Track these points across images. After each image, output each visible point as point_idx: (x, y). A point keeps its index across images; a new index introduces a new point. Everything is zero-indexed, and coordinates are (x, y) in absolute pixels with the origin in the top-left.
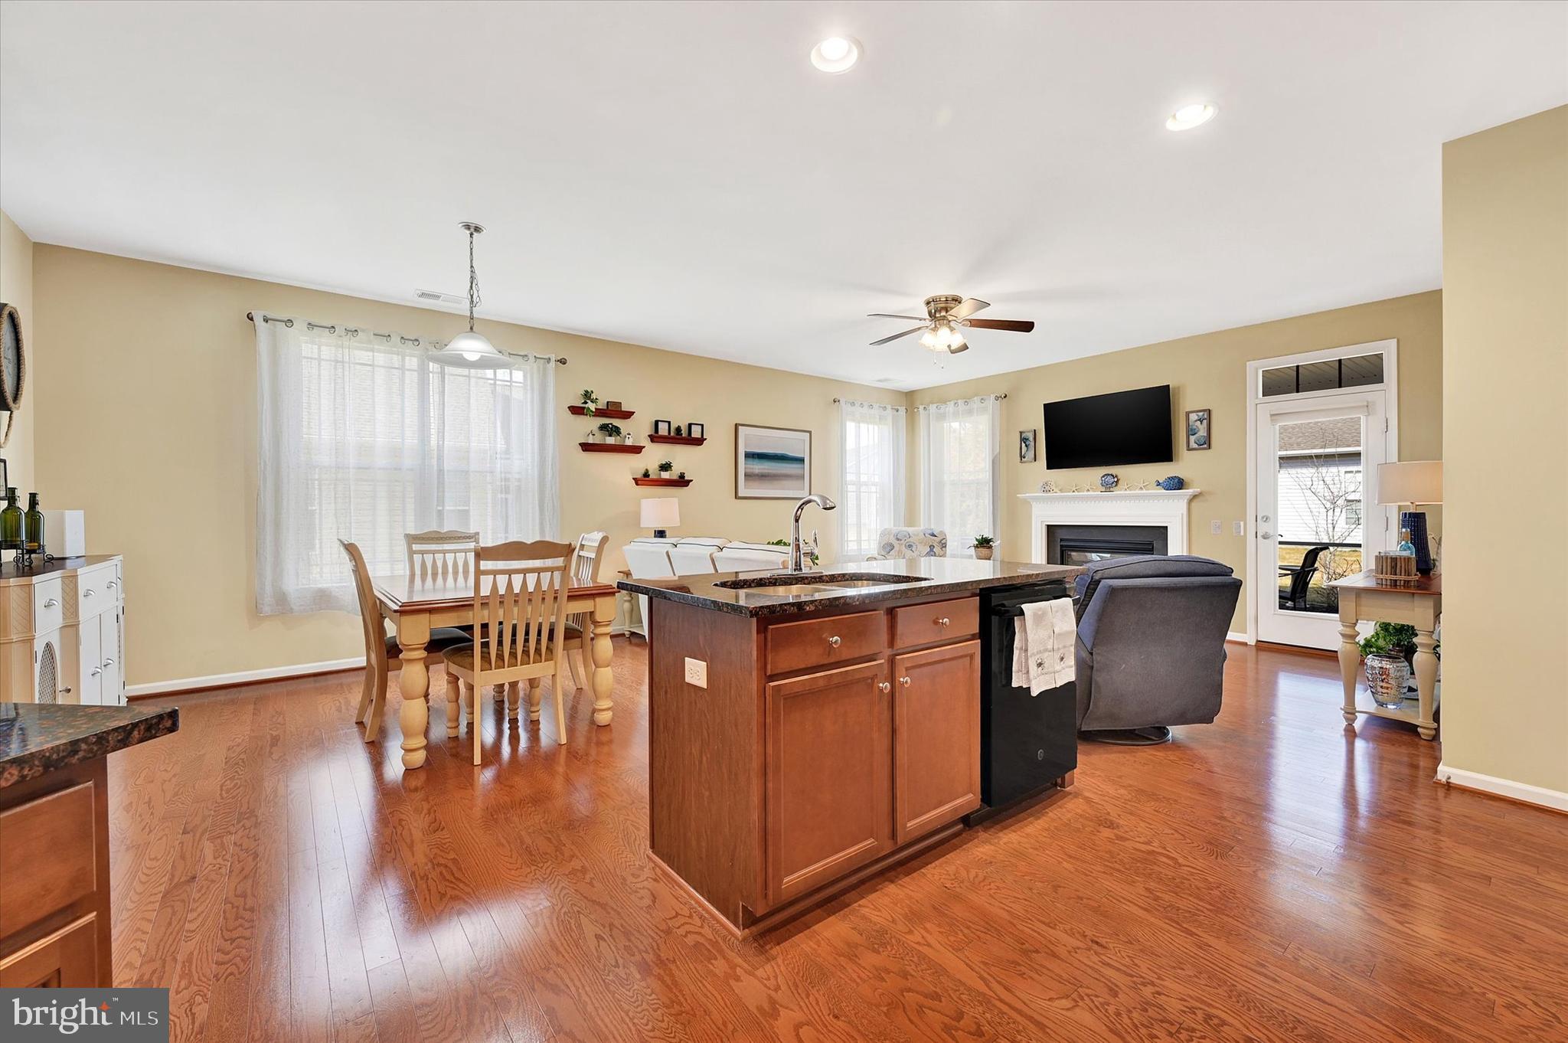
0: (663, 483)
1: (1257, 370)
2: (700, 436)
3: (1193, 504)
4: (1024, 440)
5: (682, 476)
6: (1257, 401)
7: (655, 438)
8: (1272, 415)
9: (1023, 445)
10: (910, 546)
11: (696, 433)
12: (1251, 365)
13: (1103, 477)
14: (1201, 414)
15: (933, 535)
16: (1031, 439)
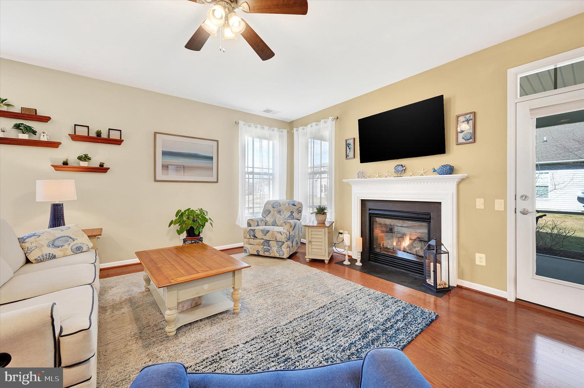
0: (85, 170)
1: (516, 75)
2: (119, 139)
3: (462, 186)
4: (348, 145)
5: (102, 165)
6: (516, 101)
7: (75, 137)
8: (531, 110)
9: (348, 148)
10: (280, 212)
11: (115, 135)
12: (511, 72)
13: (396, 166)
14: (468, 116)
15: (294, 205)
16: (352, 144)
